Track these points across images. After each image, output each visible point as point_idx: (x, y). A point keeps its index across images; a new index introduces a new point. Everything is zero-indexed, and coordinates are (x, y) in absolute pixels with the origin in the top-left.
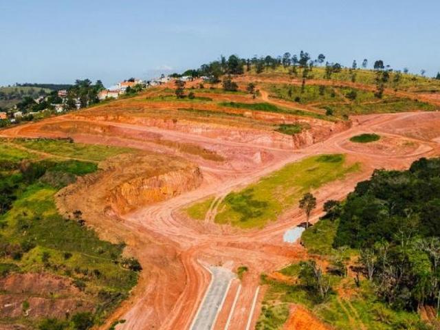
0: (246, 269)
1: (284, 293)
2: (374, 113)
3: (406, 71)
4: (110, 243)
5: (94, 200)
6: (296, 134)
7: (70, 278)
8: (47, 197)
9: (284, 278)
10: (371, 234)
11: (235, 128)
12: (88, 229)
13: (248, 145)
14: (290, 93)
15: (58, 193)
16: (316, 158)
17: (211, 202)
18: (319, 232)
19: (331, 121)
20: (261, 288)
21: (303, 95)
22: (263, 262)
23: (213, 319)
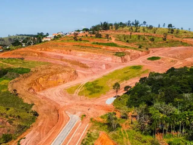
0: (85, 116)
1: (99, 127)
2: (161, 47)
3: (182, 29)
4: (28, 104)
5: (25, 85)
6: (122, 57)
7: (7, 119)
8: (5, 84)
9: (101, 120)
10: (142, 101)
11: (96, 54)
12: (19, 98)
13: (101, 61)
14: (125, 39)
15: (10, 82)
16: (130, 67)
17: (79, 86)
18: (121, 100)
19: (140, 51)
20: (89, 124)
21: (130, 39)
22: (94, 112)
23: (65, 137)
